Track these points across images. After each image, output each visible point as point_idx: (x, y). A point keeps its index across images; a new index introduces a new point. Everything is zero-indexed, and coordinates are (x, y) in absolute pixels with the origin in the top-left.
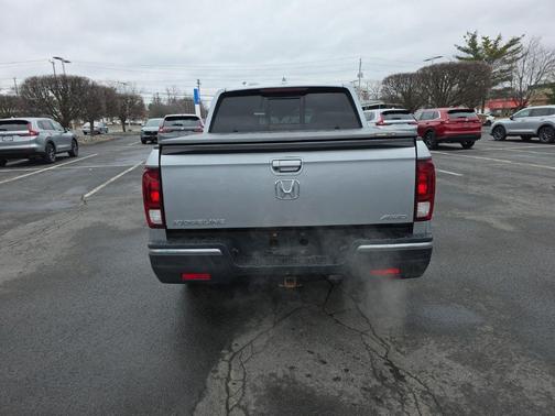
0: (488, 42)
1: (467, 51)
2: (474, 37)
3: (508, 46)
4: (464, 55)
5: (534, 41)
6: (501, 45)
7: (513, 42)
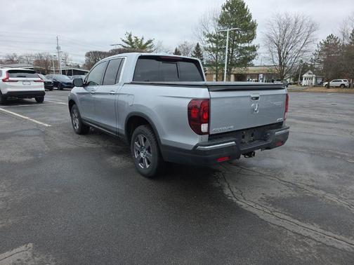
0: (137, 40)
1: (127, 43)
2: (130, 36)
3: (147, 44)
4: (126, 45)
5: (160, 43)
6: (144, 42)
7: (150, 42)
